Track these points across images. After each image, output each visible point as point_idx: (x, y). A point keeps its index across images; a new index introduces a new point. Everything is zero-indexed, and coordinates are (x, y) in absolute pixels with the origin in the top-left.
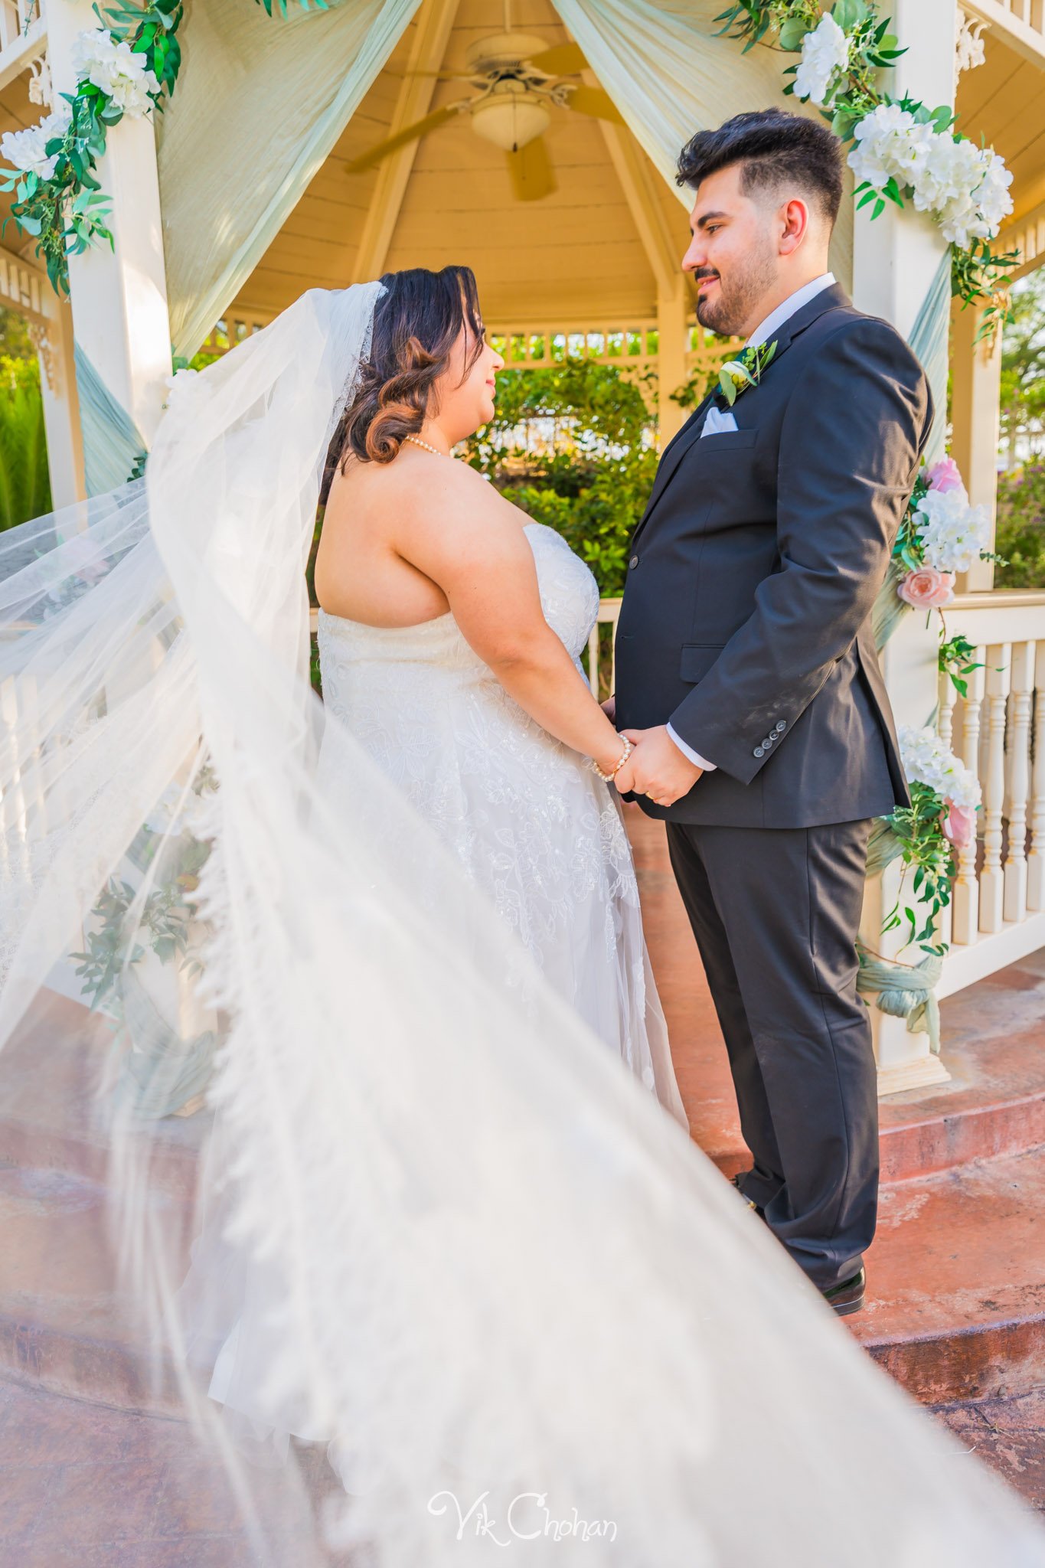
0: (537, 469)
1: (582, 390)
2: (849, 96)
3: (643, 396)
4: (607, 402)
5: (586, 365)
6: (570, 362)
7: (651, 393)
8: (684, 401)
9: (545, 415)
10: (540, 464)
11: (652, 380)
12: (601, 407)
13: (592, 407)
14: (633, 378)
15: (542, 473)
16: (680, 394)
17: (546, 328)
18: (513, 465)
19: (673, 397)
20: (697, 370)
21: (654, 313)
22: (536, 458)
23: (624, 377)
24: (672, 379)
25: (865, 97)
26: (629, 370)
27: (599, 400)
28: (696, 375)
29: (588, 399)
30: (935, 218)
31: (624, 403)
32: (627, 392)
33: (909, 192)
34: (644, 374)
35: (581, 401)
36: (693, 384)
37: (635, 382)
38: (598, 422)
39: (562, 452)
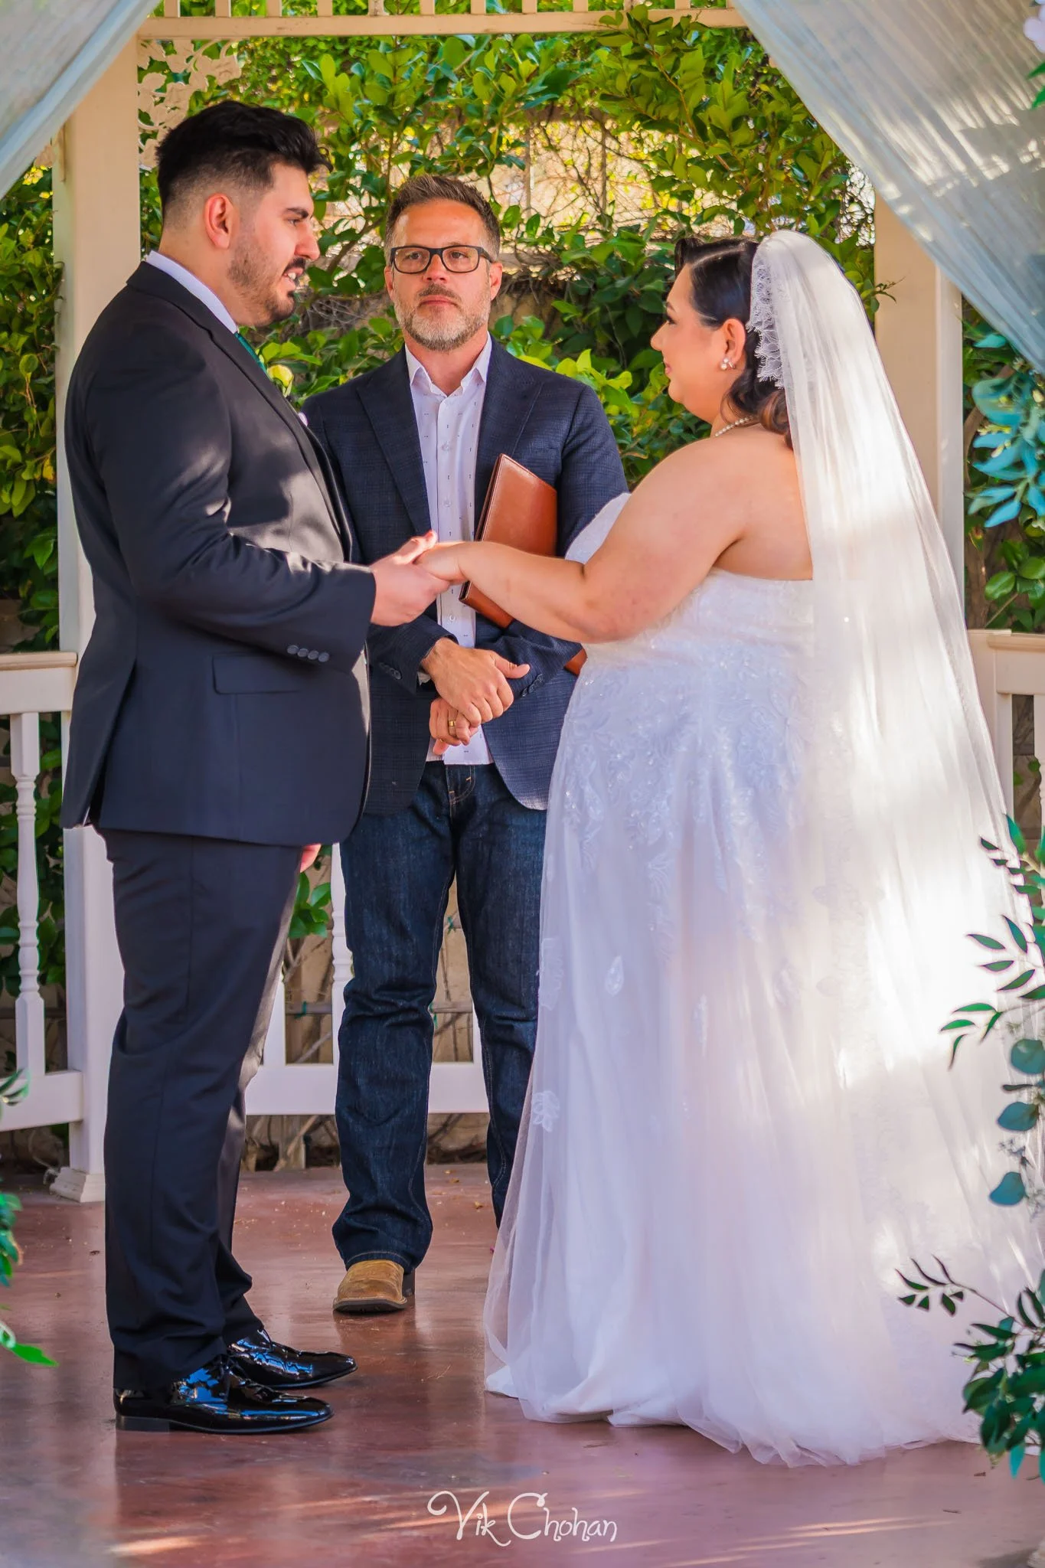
0: (553, 262)
4: (737, 123)
9: (580, 116)
10: (558, 250)
12: (720, 134)
13: (700, 129)
15: (562, 275)
22: (549, 232)
27: (719, 115)
29: (689, 109)
31: (782, 123)
35: (671, 117)
39: (623, 218)
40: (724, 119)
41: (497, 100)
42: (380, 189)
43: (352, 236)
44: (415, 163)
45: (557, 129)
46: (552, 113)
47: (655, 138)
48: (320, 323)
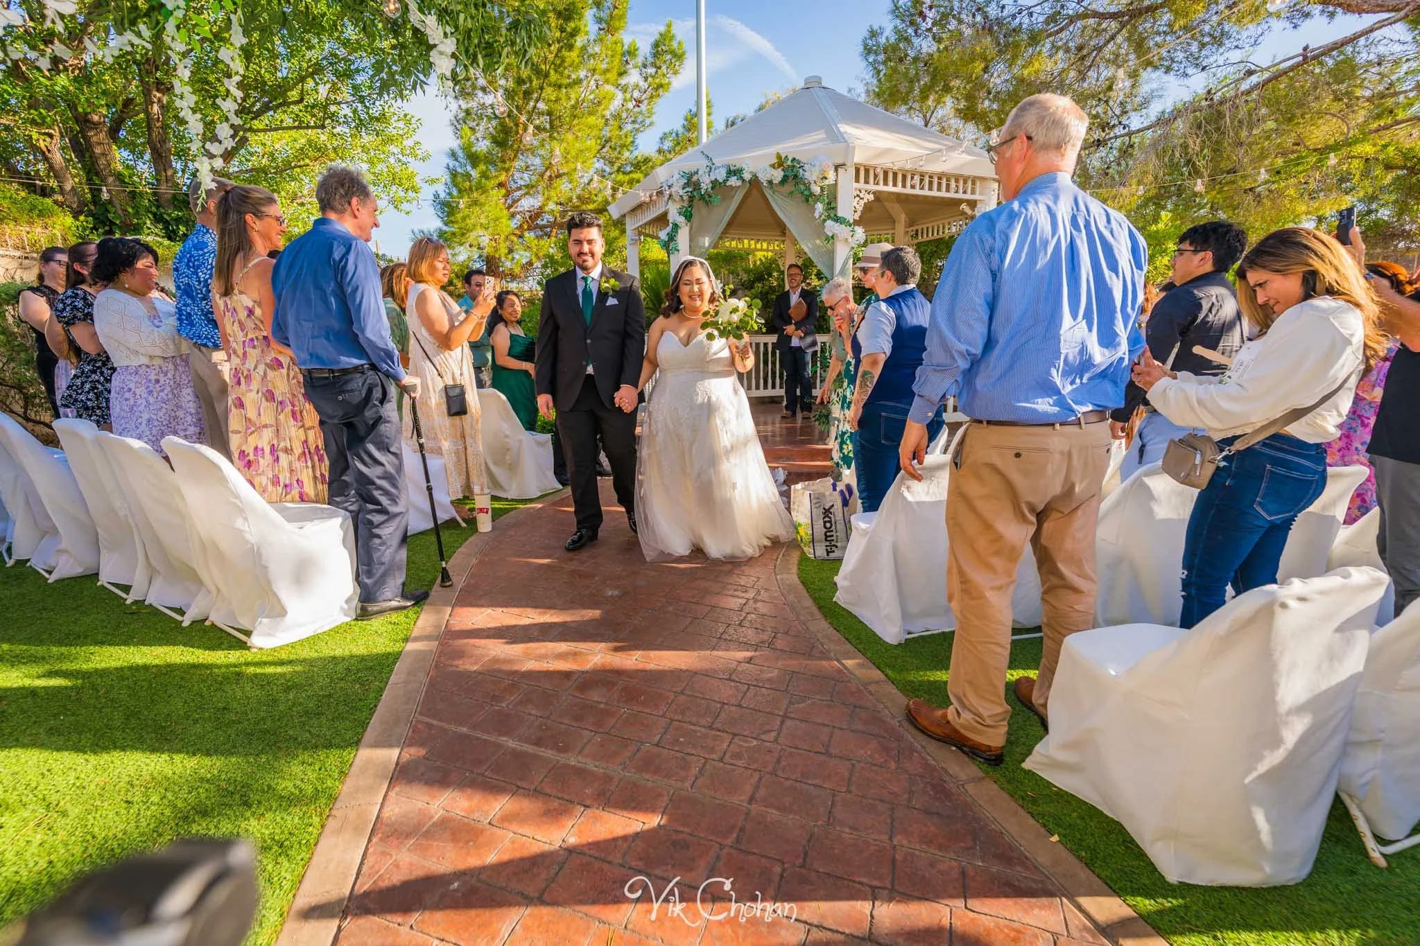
25: (825, 217)
30: (846, 242)
33: (836, 237)
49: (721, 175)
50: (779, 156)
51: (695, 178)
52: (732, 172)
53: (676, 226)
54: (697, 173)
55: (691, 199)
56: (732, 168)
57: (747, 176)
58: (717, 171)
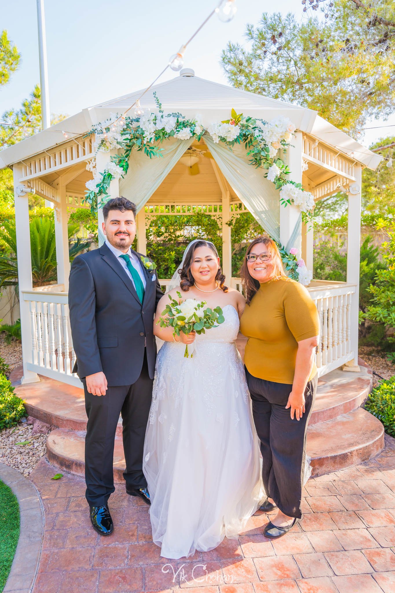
0: (186, 240)
1: (201, 221)
2: (279, 179)
3: (218, 223)
4: (208, 224)
5: (202, 215)
6: (198, 214)
7: (220, 222)
8: (230, 224)
9: (189, 225)
11: (220, 219)
12: (206, 226)
13: (203, 225)
14: (215, 218)
15: (187, 242)
16: (229, 223)
17: (191, 204)
18: (180, 239)
19: (227, 224)
20: (232, 217)
21: (221, 202)
22: (186, 237)
23: (212, 218)
24: (226, 218)
25: (283, 181)
26: (214, 216)
27: (206, 223)
28: (233, 218)
29: (202, 223)
30: (298, 206)
31: (213, 225)
32: (214, 222)
33: (293, 201)
34: (218, 217)
36: (232, 220)
37: (216, 219)
38: (205, 229)
39: (193, 236)
40: (207, 224)
41: (182, 223)
42: (170, 232)
43: (167, 237)
44: (174, 229)
45: (187, 227)
46: (186, 225)
47: (197, 227)
48: (163, 246)
49: (169, 124)
50: (233, 113)
51: (135, 125)
52: (181, 125)
53: (108, 177)
54: (137, 120)
55: (129, 148)
56: (181, 120)
57: (198, 131)
58: (165, 119)
